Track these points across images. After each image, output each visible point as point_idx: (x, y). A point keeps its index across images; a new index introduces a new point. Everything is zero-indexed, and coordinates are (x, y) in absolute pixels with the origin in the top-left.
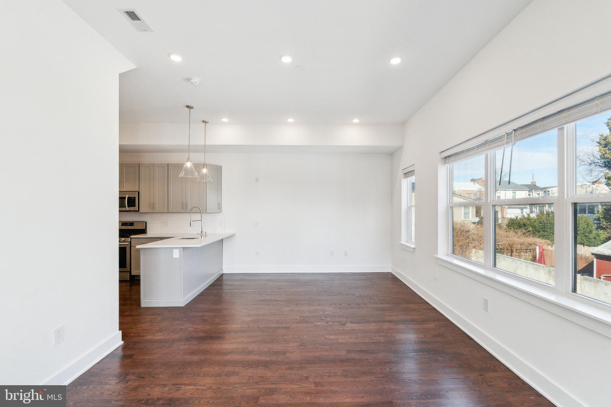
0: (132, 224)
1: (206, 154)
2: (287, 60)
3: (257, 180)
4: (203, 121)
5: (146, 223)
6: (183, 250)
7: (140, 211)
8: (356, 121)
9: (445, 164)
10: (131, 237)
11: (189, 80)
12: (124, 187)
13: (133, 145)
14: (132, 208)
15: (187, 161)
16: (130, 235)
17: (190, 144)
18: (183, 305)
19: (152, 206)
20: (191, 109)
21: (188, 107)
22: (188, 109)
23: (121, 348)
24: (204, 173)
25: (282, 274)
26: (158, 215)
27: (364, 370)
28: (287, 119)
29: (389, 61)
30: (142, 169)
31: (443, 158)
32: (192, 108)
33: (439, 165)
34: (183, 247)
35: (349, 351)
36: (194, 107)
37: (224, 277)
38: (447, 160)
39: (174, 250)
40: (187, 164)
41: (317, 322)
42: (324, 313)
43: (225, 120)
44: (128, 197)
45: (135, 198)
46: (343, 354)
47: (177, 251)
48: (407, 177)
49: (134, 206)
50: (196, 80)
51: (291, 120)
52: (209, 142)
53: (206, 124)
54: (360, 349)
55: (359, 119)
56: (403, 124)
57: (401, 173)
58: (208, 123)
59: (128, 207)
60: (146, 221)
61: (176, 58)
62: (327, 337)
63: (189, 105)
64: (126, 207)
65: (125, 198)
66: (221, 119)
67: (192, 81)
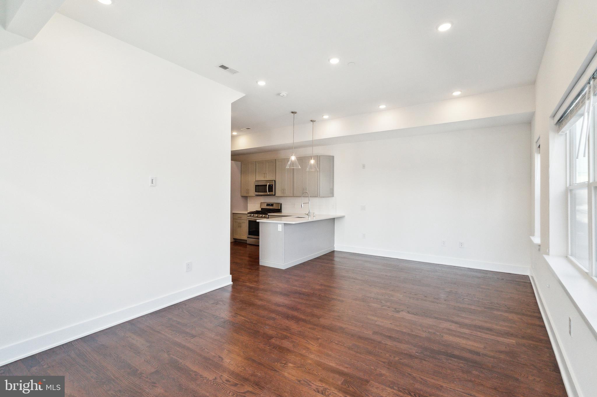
0: (272, 205)
1: (313, 147)
2: (335, 61)
3: (364, 166)
4: (311, 121)
5: (281, 204)
6: (284, 225)
7: (276, 195)
8: (457, 93)
9: (559, 131)
10: (269, 214)
11: (279, 94)
12: (267, 177)
13: (271, 146)
14: (271, 193)
15: (291, 156)
16: (268, 213)
17: (294, 142)
18: (283, 268)
19: (283, 190)
21: (292, 112)
22: (293, 114)
23: (231, 286)
24: (311, 164)
25: (386, 258)
26: (288, 198)
27: (372, 351)
28: (379, 106)
30: (278, 163)
31: (556, 125)
32: (295, 113)
33: (551, 134)
34: (284, 223)
35: (375, 333)
36: (297, 111)
37: (335, 253)
39: (279, 225)
40: (291, 158)
41: (374, 303)
42: (390, 298)
43: (326, 117)
44: (269, 185)
45: (272, 185)
46: (368, 333)
47: (281, 225)
49: (272, 191)
50: (284, 93)
51: (382, 107)
52: (317, 137)
54: (389, 335)
55: (461, 91)
56: (534, 84)
57: (534, 148)
58: (315, 121)
59: (269, 192)
60: (281, 203)
61: (262, 83)
62: (369, 317)
64: (267, 192)
65: (267, 185)
66: (323, 116)
67: (281, 94)
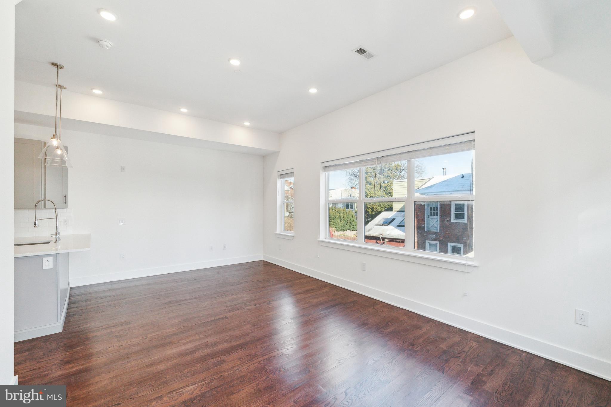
3: (123, 169)
8: (247, 124)
9: (325, 171)
11: (96, 40)
15: (52, 138)
20: (59, 69)
21: (54, 64)
22: (55, 68)
28: (180, 109)
29: (308, 90)
31: (323, 167)
32: (62, 67)
33: (321, 172)
38: (327, 169)
39: (44, 258)
40: (51, 141)
43: (97, 92)
47: (51, 259)
48: (282, 178)
50: (108, 44)
51: (184, 110)
53: (63, 90)
55: (250, 123)
56: (280, 134)
57: (276, 174)
58: (66, 89)
63: (58, 63)
66: (93, 88)
67: (102, 43)
